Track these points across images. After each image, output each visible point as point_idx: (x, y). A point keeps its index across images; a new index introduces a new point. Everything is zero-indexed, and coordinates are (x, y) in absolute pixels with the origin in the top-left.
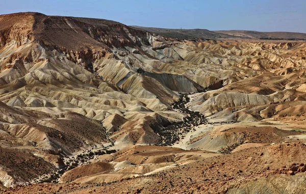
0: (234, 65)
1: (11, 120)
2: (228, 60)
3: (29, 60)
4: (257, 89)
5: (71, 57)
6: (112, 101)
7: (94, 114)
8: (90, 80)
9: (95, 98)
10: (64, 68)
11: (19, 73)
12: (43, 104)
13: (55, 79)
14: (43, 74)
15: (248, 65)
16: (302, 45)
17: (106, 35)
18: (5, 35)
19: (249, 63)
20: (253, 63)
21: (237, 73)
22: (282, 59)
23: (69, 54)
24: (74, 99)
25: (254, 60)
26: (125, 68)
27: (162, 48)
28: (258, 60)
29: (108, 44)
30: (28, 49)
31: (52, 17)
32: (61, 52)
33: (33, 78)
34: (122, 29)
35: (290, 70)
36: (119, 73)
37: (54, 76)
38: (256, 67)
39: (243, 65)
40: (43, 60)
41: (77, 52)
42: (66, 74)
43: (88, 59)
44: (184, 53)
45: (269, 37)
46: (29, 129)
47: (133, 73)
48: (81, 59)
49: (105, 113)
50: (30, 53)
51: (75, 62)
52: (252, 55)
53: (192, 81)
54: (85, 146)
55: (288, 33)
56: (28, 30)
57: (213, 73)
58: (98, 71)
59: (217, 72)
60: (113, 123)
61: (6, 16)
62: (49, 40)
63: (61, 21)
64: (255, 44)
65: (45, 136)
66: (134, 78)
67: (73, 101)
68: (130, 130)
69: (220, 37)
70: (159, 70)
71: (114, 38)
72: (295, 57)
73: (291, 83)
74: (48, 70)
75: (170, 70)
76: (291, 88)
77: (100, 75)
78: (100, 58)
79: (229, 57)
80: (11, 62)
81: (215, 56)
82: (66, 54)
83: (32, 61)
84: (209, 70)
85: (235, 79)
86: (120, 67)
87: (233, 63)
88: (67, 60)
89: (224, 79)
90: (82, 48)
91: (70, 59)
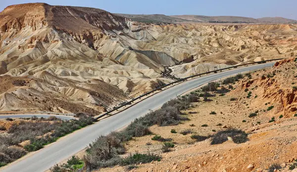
0: (198, 44)
1: (57, 84)
2: (193, 40)
3: (46, 41)
4: (223, 61)
5: (77, 38)
6: (119, 71)
7: (110, 81)
8: (95, 56)
9: (105, 70)
10: (74, 47)
11: (41, 51)
12: (69, 74)
13: (70, 55)
14: (61, 52)
15: (209, 43)
16: (246, 28)
17: (98, 21)
18: (20, 21)
19: (210, 41)
20: (213, 42)
21: (203, 50)
22: (234, 39)
23: (75, 36)
24: (90, 70)
25: (214, 40)
26: (120, 47)
27: (138, 31)
28: (217, 39)
29: (100, 27)
30: (44, 32)
31: (57, 7)
32: (69, 34)
33: (53, 55)
34: (107, 16)
35: (243, 47)
36: (116, 51)
37: (69, 53)
38: (216, 45)
39: (206, 43)
40: (57, 41)
41: (81, 35)
42: (77, 52)
43: (90, 40)
44: (156, 35)
45: (216, 20)
46: (74, 90)
47: (128, 51)
48: (84, 40)
49: (118, 80)
50: (47, 35)
51: (80, 42)
52: (210, 35)
53: (170, 56)
54: (114, 101)
55: (231, 17)
56: (41, 17)
57: (184, 50)
58: (98, 49)
59: (187, 49)
60: (127, 86)
61: (17, 6)
62: (59, 26)
63: (64, 10)
64: (207, 27)
65: (88, 94)
66: (129, 55)
67: (90, 71)
68: (143, 91)
69: (176, 21)
70: (142, 48)
71: (104, 23)
72: (244, 37)
73: (248, 56)
74: (64, 49)
75: (151, 48)
76: (249, 60)
77: (100, 52)
78: (99, 39)
79: (193, 37)
80: (31, 42)
81: (181, 36)
82: (73, 36)
83: (49, 42)
84: (181, 48)
85: (203, 55)
86: (116, 46)
87: (197, 42)
88: (74, 41)
89: (194, 54)
90: (84, 31)
91: (76, 40)
